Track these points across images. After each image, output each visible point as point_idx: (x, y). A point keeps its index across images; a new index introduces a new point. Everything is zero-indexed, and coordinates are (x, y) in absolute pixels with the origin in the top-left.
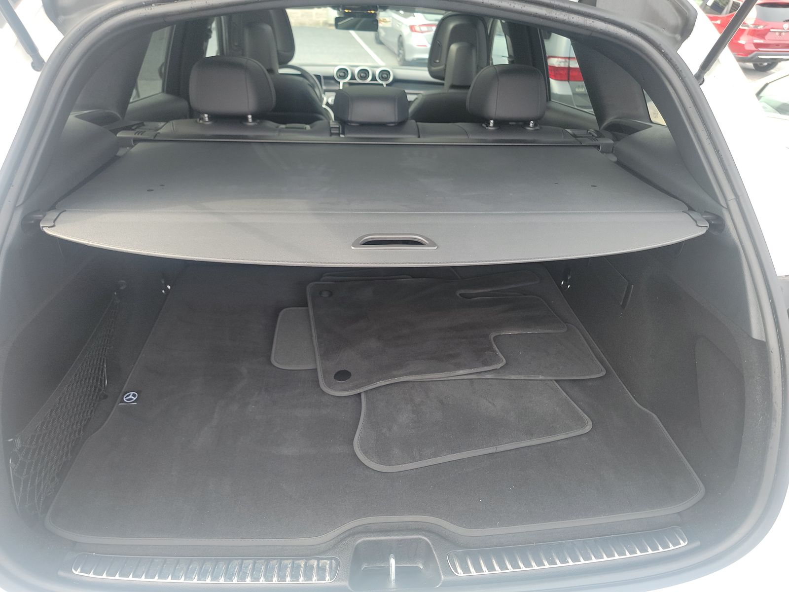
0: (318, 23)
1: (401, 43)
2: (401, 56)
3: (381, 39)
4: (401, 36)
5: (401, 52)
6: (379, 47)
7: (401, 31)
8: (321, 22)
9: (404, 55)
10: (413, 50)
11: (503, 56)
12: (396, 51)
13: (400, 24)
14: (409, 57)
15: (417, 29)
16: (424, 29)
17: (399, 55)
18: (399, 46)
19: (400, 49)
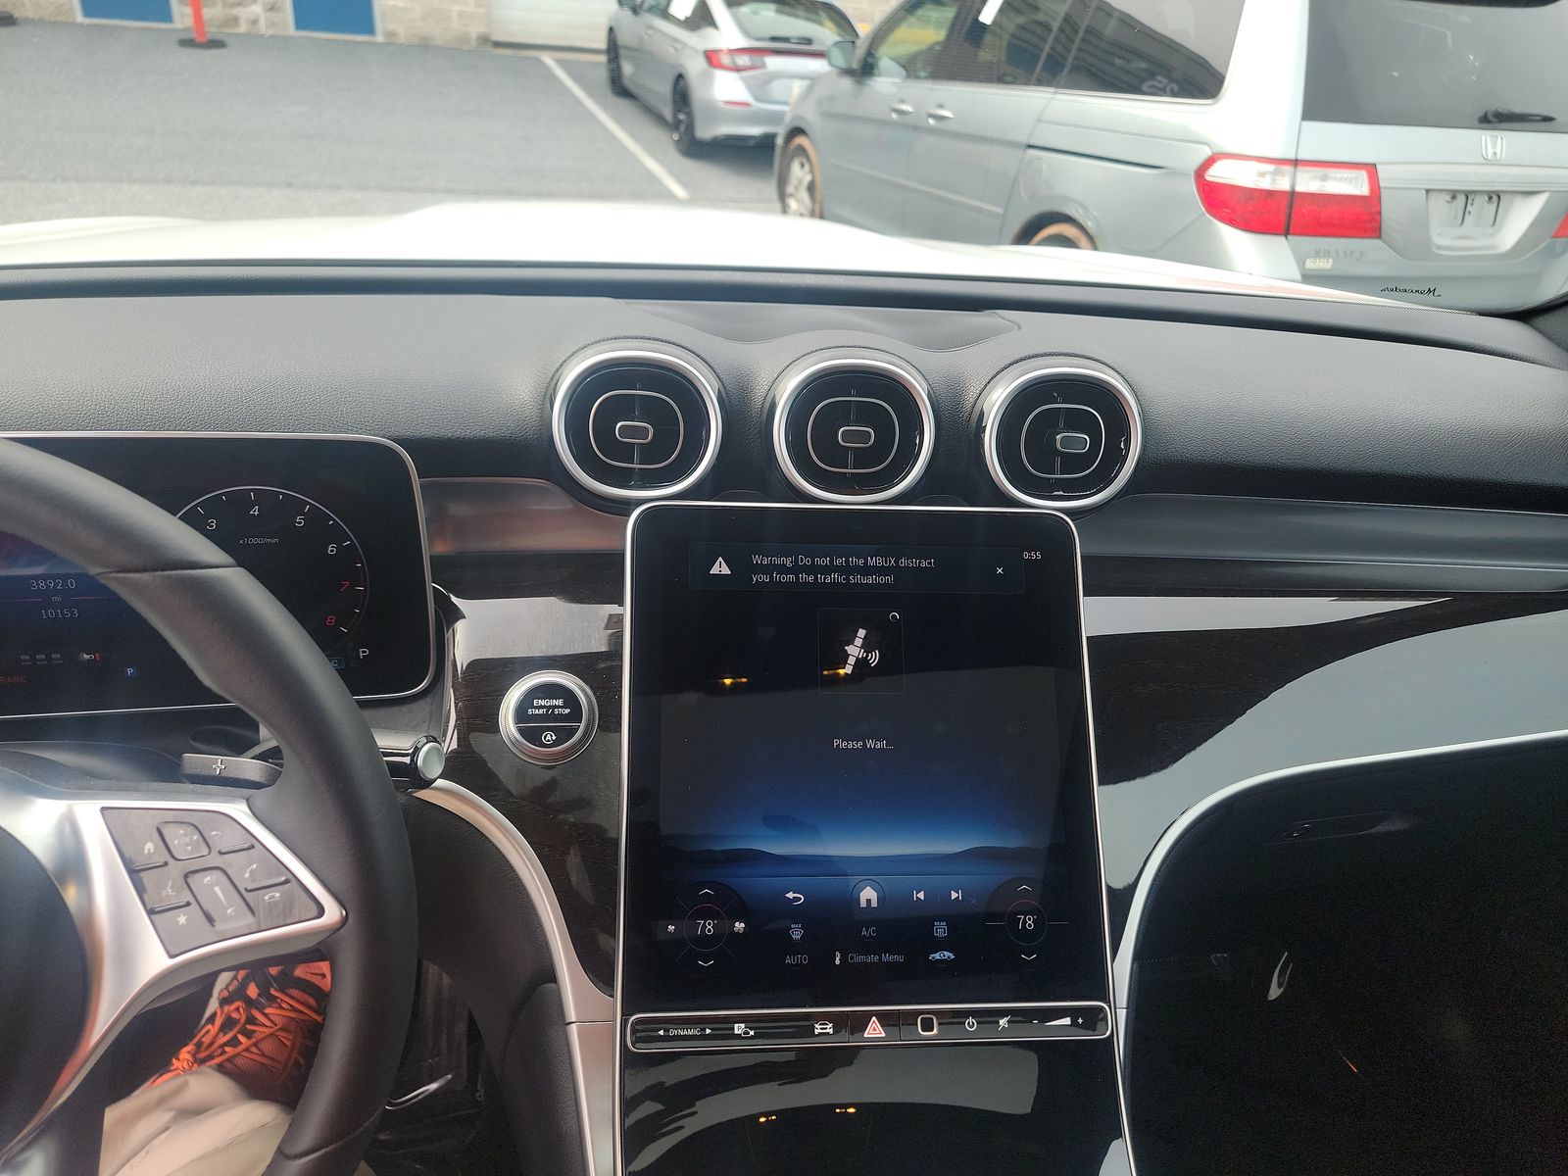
0: (465, 39)
1: (681, 94)
2: (682, 128)
3: (627, 83)
4: (680, 77)
5: (682, 117)
6: (623, 104)
7: (681, 66)
8: (474, 36)
9: (690, 127)
10: (714, 113)
11: (1030, 146)
12: (668, 113)
13: (679, 47)
14: (705, 132)
15: (725, 60)
16: (743, 60)
17: (675, 126)
18: (675, 102)
19: (680, 111)
